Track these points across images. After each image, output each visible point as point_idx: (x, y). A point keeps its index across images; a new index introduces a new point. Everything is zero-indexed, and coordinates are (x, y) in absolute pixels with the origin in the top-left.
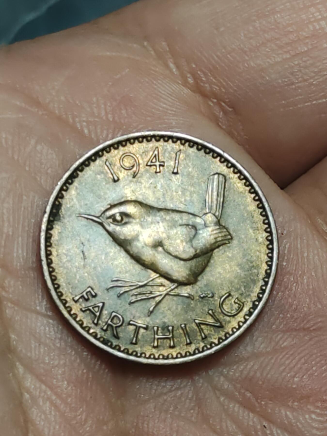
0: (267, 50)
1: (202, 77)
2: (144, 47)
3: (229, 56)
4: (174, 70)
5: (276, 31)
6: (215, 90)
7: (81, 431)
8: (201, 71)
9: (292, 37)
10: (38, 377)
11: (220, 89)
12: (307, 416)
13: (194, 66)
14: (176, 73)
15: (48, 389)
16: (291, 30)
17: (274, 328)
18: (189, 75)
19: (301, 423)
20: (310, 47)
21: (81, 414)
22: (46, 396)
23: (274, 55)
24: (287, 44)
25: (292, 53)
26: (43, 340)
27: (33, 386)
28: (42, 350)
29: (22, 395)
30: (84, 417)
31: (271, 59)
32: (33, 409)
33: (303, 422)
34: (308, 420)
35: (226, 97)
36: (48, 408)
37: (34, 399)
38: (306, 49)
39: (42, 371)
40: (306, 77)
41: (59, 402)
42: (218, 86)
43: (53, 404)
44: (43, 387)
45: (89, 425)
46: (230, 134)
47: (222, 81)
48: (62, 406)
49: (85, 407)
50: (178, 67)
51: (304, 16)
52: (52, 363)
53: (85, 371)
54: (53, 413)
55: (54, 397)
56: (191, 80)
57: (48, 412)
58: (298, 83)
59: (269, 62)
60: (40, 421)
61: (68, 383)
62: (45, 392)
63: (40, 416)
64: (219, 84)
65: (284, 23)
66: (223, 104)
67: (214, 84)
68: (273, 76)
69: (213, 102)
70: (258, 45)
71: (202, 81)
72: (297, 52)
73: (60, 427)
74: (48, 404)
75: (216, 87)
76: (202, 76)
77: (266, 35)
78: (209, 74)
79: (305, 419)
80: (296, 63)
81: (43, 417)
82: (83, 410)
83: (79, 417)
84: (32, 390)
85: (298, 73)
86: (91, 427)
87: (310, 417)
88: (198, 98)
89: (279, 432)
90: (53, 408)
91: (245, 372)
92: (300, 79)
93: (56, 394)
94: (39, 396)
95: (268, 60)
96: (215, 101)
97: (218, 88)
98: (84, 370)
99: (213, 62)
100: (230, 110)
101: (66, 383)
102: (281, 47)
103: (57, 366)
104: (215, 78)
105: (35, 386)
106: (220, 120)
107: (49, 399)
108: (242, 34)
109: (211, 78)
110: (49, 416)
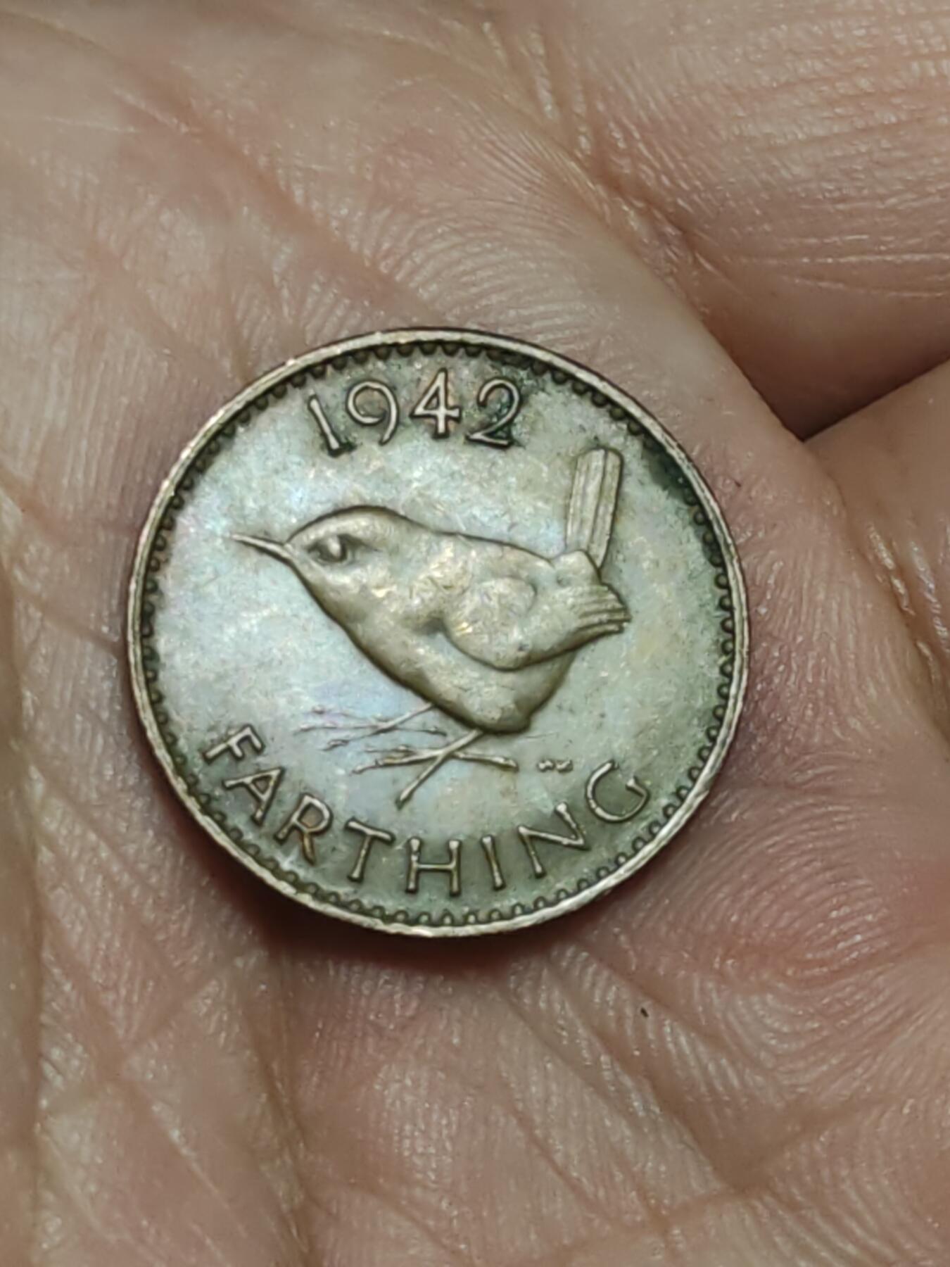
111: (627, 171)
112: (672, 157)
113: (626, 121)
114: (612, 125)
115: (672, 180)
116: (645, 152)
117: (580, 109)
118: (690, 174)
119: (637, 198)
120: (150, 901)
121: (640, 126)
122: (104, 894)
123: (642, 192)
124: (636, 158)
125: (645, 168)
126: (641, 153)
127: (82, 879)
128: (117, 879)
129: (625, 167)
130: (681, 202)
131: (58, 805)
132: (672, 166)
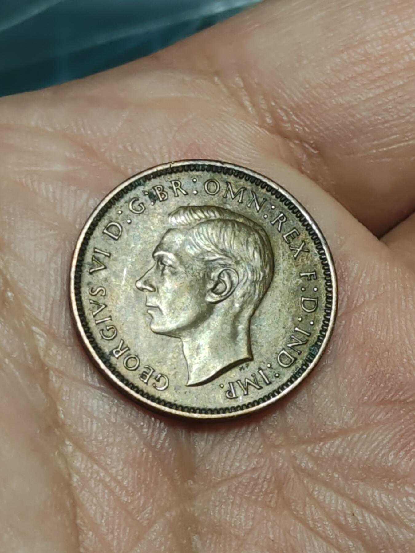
0: (358, 84)
1: (283, 117)
2: (215, 83)
3: (314, 92)
4: (250, 109)
5: (368, 63)
6: (297, 130)
7: (138, 518)
8: (282, 109)
9: (385, 69)
10: (90, 456)
11: (304, 130)
12: (405, 499)
13: (273, 104)
14: (252, 112)
15: (101, 470)
16: (385, 62)
17: (366, 399)
18: (267, 114)
19: (397, 507)
20: (406, 81)
21: (139, 498)
22: (98, 478)
23: (366, 91)
24: (379, 77)
25: (387, 87)
26: (96, 414)
27: (83, 466)
28: (95, 426)
29: (70, 475)
30: (142, 502)
31: (361, 95)
32: (84, 492)
33: (400, 505)
34: (406, 504)
35: (310, 137)
36: (100, 491)
37: (84, 480)
38: (401, 83)
39: (95, 449)
40: (402, 114)
41: (113, 484)
42: (300, 125)
43: (106, 486)
44: (96, 467)
45: (148, 511)
46: (315, 179)
47: (306, 120)
48: (117, 489)
49: (143, 490)
50: (254, 105)
51: (398, 46)
52: (106, 440)
53: (144, 450)
54: (106, 496)
55: (108, 479)
56: (268, 120)
57: (100, 495)
58: (392, 121)
59: (360, 98)
60: (91, 506)
61: (124, 463)
62: (97, 473)
63: (92, 501)
64: (302, 124)
65: (376, 54)
66: (307, 146)
67: (297, 123)
68: (364, 114)
69: (294, 143)
70: (347, 79)
71: (282, 120)
72: (392, 86)
73: (114, 513)
74: (101, 486)
75: (299, 127)
76: (283, 114)
77: (356, 68)
78: (291, 113)
79: (402, 502)
80: (390, 98)
81: (95, 500)
82: (141, 494)
83: (137, 502)
84: (82, 471)
85: (393, 110)
86: (151, 513)
87: (408, 501)
88: (278, 139)
89: (372, 518)
90: (106, 491)
91: (333, 450)
92: (395, 117)
93: (110, 475)
94: (91, 477)
95: (359, 96)
96: (297, 142)
97: (301, 128)
98: (143, 448)
99: (296, 99)
100: (316, 152)
101: (121, 463)
102: (373, 81)
103: (112, 444)
104: (297, 116)
105: (86, 466)
106: (304, 164)
107: (102, 481)
108: (329, 67)
109: (294, 117)
110: (101, 500)
111: (290, 129)
112: (308, 118)
113: (285, 107)
114: (279, 111)
115: (308, 128)
116: (296, 119)
117: (264, 107)
118: (317, 125)
119: (296, 140)
120: (124, 492)
121: (292, 109)
122: (103, 492)
123: (298, 137)
124: (292, 122)
125: (297, 126)
126: (294, 119)
127: (93, 486)
128: (109, 484)
129: (288, 127)
130: (315, 137)
131: (79, 454)
132: (308, 123)
